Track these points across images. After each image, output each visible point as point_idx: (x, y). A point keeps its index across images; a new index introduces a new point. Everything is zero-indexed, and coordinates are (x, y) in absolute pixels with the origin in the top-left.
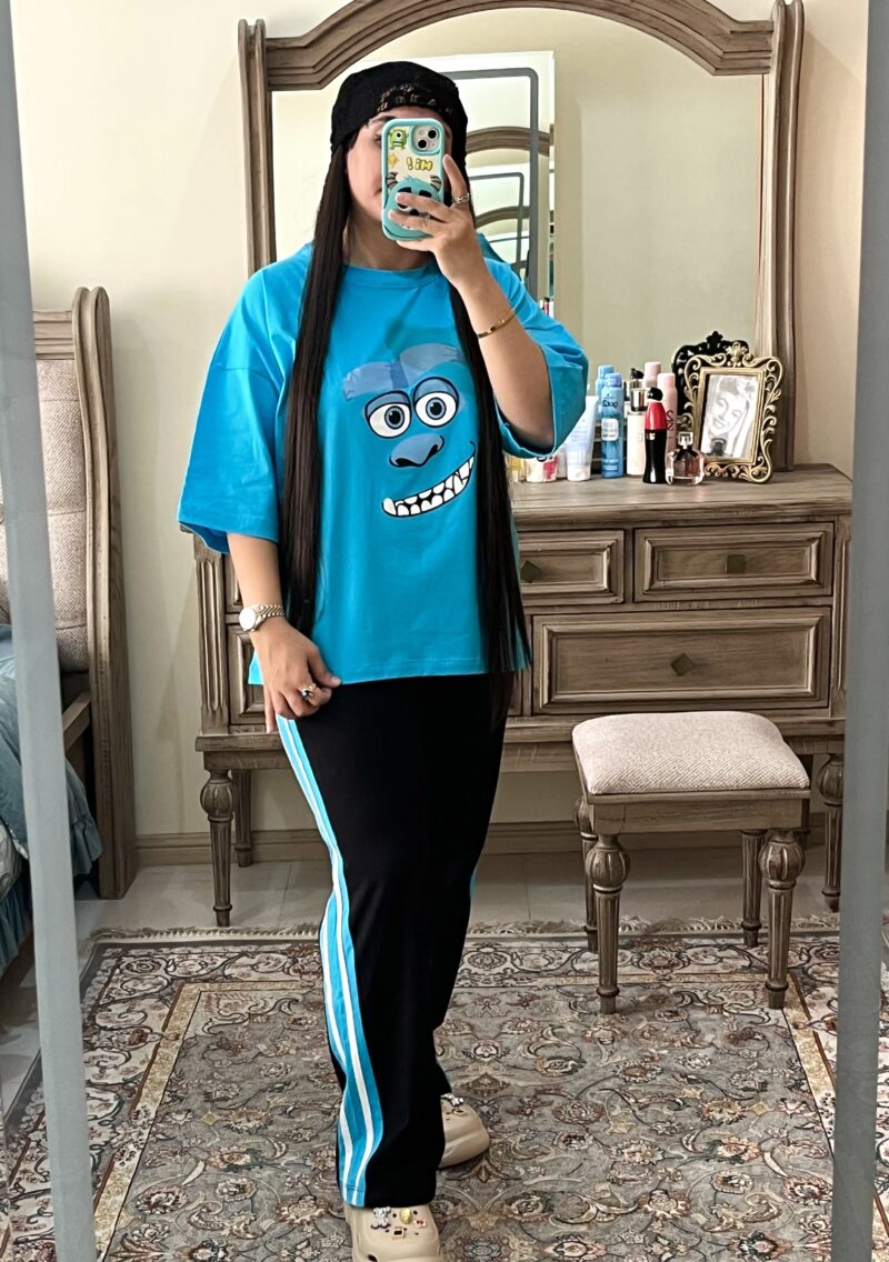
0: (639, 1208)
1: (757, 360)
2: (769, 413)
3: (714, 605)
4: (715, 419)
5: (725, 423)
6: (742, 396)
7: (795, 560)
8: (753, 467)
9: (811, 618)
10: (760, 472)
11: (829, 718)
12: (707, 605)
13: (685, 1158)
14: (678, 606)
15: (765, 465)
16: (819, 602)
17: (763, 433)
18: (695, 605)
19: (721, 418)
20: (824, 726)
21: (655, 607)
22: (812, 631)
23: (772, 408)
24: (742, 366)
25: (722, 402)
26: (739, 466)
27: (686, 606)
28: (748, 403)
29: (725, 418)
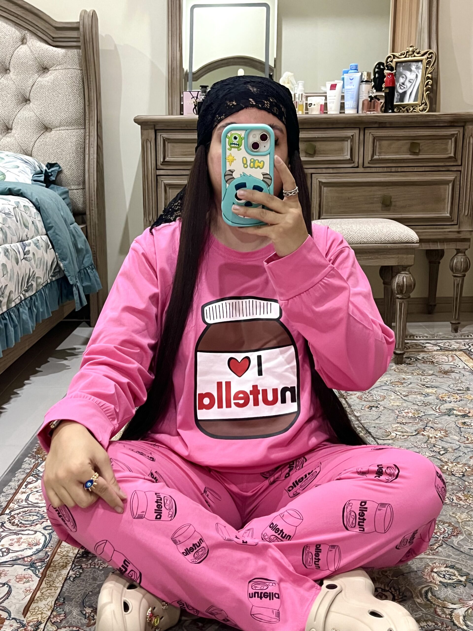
0: (418, 433)
1: (422, 52)
2: (428, 78)
3: (403, 170)
4: (400, 85)
5: (405, 86)
6: (414, 72)
7: (444, 146)
8: (420, 106)
9: (450, 177)
10: (423, 109)
11: (457, 230)
12: (399, 169)
13: (437, 415)
14: (385, 170)
15: (426, 104)
16: (455, 169)
17: (425, 88)
18: (393, 169)
19: (403, 84)
20: (456, 233)
21: (374, 170)
22: (451, 185)
23: (430, 75)
24: (415, 56)
25: (404, 76)
26: (412, 107)
27: (389, 170)
28: (417, 75)
29: (405, 84)
